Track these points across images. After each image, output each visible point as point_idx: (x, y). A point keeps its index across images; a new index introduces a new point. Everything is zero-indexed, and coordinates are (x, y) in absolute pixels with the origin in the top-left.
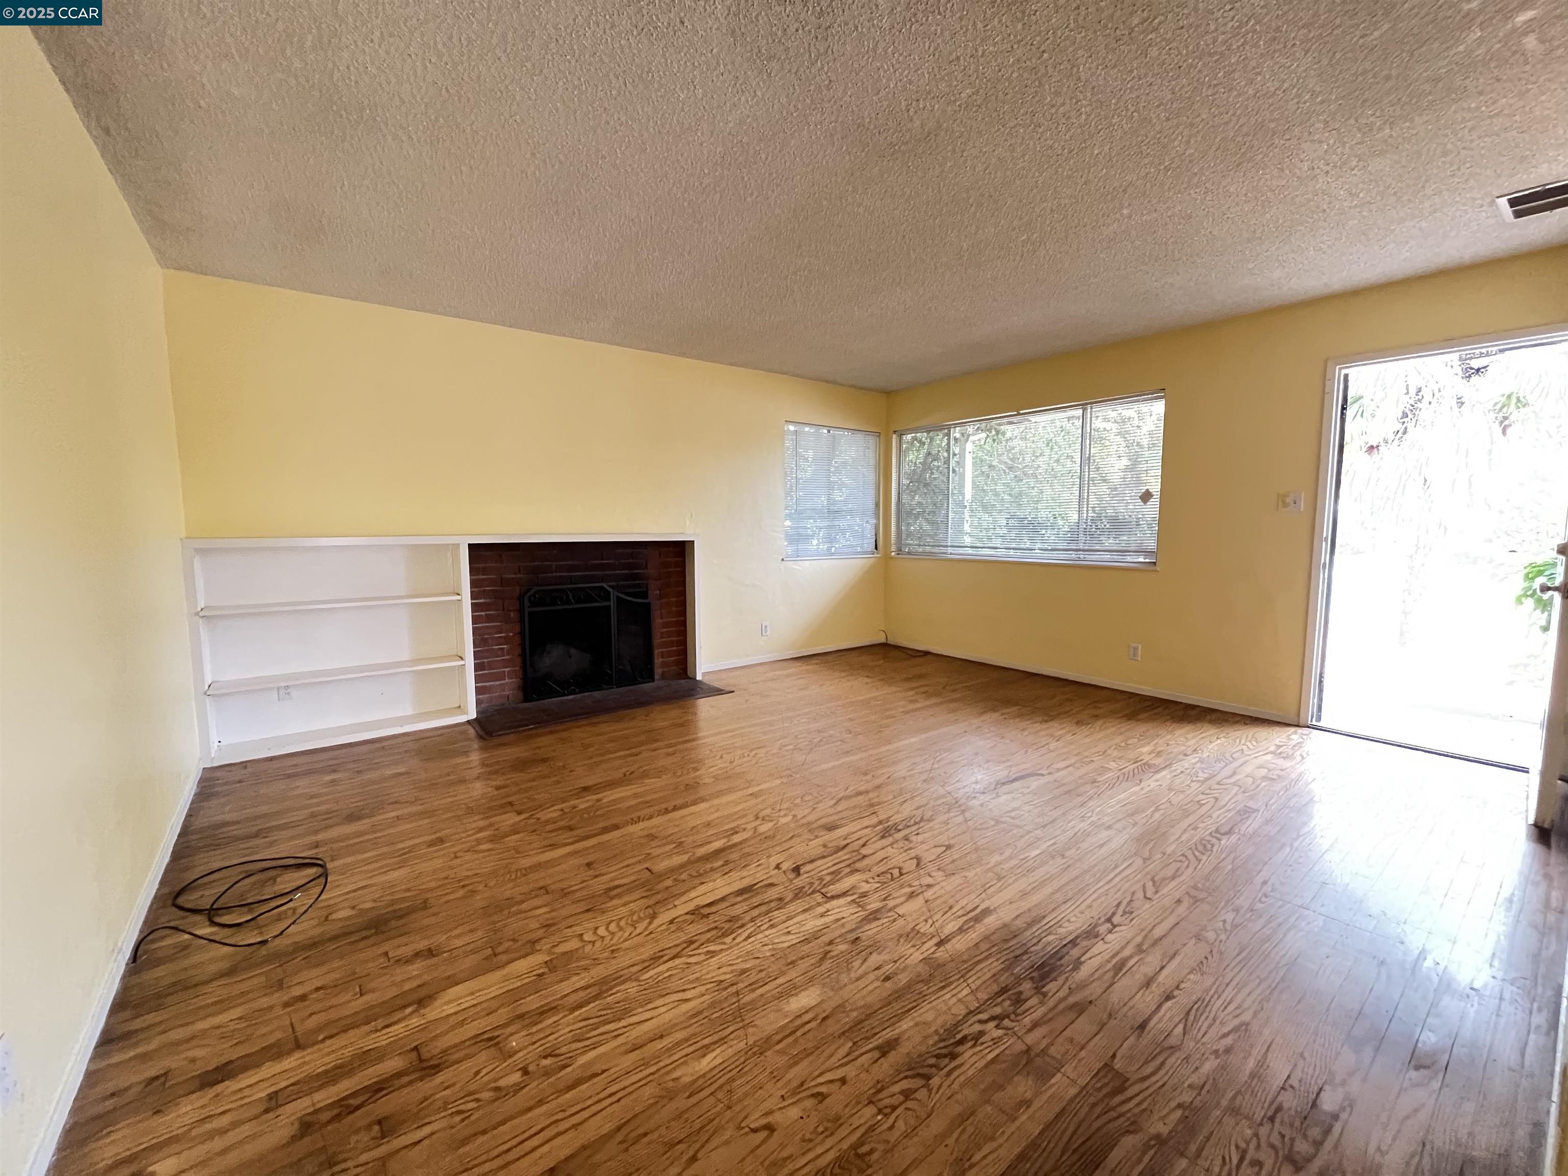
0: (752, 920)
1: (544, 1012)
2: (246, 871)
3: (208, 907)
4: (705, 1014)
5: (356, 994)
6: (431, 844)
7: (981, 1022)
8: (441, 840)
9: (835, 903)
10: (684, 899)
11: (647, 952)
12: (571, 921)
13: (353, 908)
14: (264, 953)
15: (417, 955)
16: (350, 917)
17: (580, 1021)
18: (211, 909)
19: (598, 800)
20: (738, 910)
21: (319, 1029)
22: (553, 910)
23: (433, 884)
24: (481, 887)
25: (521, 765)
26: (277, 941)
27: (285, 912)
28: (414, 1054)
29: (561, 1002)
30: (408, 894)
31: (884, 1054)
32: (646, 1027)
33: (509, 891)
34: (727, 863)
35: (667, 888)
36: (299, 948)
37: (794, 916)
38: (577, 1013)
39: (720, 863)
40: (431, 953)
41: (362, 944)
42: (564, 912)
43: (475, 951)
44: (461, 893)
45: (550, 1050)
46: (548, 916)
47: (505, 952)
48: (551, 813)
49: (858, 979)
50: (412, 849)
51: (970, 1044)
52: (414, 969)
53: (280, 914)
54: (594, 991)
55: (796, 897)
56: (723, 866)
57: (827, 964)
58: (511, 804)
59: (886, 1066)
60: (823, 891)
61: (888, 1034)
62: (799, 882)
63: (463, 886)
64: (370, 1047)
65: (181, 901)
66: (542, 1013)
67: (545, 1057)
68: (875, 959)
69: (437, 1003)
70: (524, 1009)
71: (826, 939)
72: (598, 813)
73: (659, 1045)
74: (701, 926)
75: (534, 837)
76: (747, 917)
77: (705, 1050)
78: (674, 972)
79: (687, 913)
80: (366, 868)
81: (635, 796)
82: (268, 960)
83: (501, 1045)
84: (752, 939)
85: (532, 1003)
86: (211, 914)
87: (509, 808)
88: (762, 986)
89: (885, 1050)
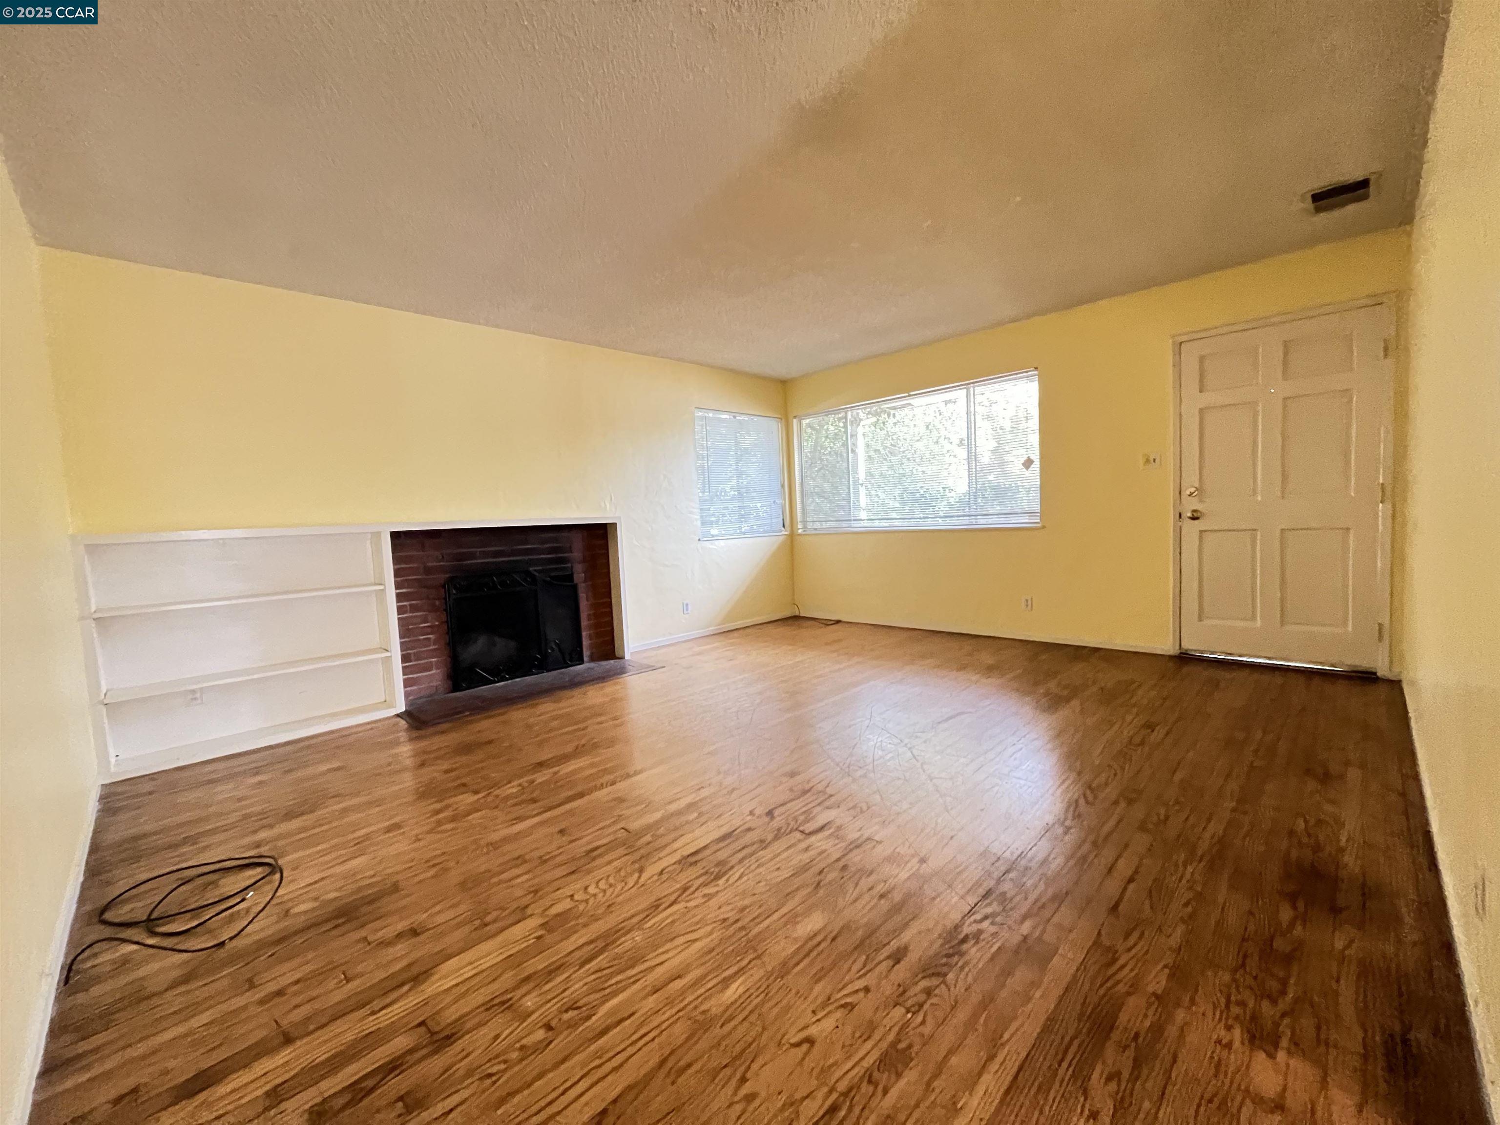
0: (741, 861)
1: (552, 972)
2: (181, 879)
3: (145, 918)
4: (718, 950)
5: (341, 981)
6: (388, 830)
7: (975, 921)
8: (397, 826)
9: (813, 838)
10: (668, 850)
11: (644, 902)
12: (556, 884)
13: (316, 899)
14: (223, 955)
15: (400, 936)
16: (313, 909)
17: (593, 973)
18: (149, 920)
19: (555, 773)
20: (722, 855)
21: (308, 1019)
22: (534, 878)
23: (398, 868)
24: (452, 864)
25: (466, 749)
26: (235, 942)
27: (238, 912)
28: (422, 1029)
29: (567, 959)
30: (374, 880)
31: (898, 962)
32: (660, 970)
33: (482, 865)
34: (701, 814)
35: (649, 843)
36: (262, 945)
37: (779, 854)
38: (587, 967)
39: (696, 815)
40: (414, 932)
41: (334, 932)
42: (548, 876)
43: (459, 926)
44: (432, 872)
45: (571, 1004)
46: (530, 883)
47: (495, 921)
48: (512, 789)
49: (855, 901)
50: (367, 837)
51: (973, 942)
52: (400, 948)
53: (232, 915)
54: (600, 944)
55: (777, 838)
56: (697, 818)
57: (821, 892)
58: (464, 785)
59: (901, 972)
60: (801, 828)
61: (894, 944)
62: (775, 824)
63: (434, 866)
64: (370, 1030)
65: (108, 916)
66: (550, 972)
67: (566, 1011)
68: (865, 883)
69: (433, 979)
70: (530, 971)
71: (815, 869)
72: (559, 784)
73: (678, 984)
74: (692, 873)
75: (496, 813)
76: (734, 860)
77: (726, 983)
78: (676, 917)
79: (675, 863)
80: (321, 859)
81: (592, 765)
82: (231, 961)
83: (515, 1006)
84: (745, 878)
85: (538, 964)
86: (150, 924)
87: (462, 789)
88: (766, 919)
89: (897, 957)
